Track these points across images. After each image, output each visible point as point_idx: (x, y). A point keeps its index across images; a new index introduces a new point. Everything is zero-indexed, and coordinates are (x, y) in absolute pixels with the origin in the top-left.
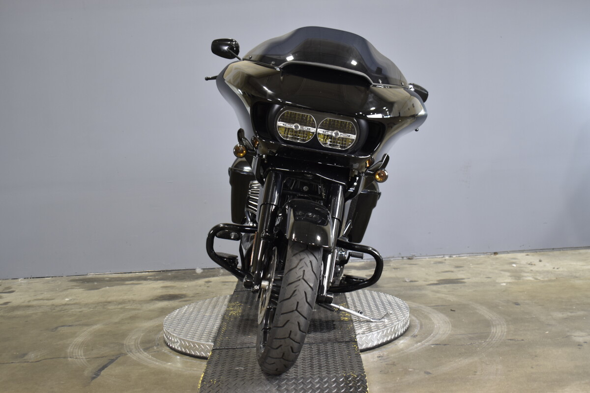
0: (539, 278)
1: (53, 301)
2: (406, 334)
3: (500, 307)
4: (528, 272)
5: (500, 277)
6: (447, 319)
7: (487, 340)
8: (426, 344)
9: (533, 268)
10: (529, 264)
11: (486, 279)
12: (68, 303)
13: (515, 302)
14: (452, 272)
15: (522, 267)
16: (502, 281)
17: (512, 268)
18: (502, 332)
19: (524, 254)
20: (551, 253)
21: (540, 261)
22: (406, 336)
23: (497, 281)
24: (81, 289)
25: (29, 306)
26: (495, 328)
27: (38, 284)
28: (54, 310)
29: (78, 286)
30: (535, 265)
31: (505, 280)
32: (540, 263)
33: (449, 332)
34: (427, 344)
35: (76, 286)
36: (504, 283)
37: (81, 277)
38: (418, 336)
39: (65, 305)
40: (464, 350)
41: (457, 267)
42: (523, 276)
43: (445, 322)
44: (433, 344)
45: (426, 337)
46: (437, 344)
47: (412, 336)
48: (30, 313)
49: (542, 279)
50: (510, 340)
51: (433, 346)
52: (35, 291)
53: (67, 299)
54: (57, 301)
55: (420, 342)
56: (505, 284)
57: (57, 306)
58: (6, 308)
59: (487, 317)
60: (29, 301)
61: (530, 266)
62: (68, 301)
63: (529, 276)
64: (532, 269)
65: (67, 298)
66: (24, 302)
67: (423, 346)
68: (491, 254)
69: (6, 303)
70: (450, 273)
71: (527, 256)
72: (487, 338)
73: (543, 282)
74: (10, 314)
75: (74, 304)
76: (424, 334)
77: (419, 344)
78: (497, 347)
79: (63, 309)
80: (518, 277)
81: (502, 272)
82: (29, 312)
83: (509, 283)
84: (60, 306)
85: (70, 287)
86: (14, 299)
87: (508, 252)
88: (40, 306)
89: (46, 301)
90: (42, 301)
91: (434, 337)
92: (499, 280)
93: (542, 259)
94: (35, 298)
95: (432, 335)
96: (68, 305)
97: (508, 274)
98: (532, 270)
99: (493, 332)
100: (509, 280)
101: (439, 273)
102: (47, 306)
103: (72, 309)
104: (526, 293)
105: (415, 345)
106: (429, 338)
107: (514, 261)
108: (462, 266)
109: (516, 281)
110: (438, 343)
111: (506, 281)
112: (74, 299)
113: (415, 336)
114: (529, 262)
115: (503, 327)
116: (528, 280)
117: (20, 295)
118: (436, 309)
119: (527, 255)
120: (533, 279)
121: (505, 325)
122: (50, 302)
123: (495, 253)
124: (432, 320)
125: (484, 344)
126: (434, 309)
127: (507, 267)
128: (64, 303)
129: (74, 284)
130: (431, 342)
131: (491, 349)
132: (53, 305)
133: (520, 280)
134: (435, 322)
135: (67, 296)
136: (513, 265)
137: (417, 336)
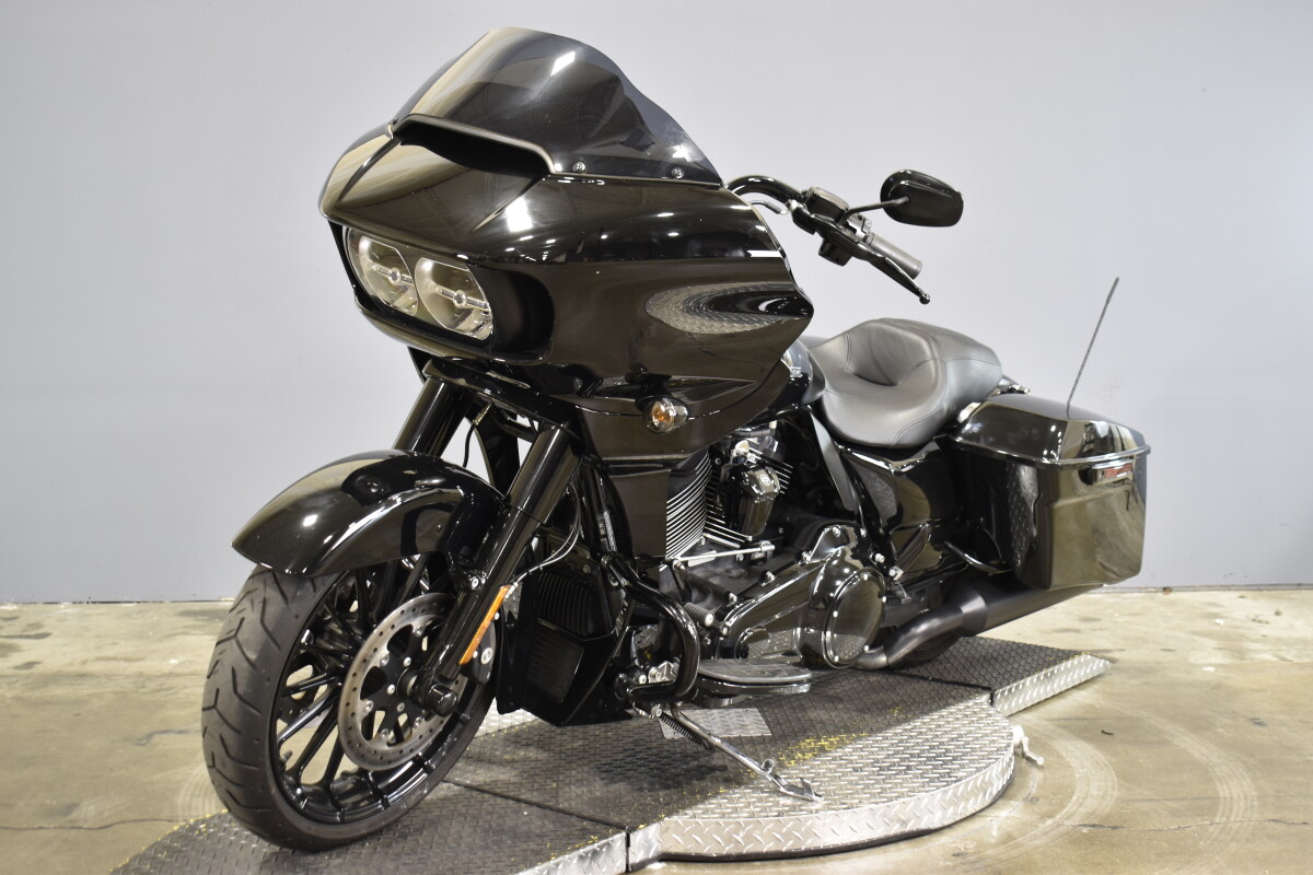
0: (1289, 657)
1: (137, 664)
2: (1011, 792)
3: (1221, 730)
4: (1257, 641)
5: (1194, 649)
6: (1100, 756)
7: (1217, 820)
8: (1066, 822)
9: (1265, 630)
10: (1254, 620)
11: (1164, 653)
12: (177, 670)
13: (1252, 716)
14: (1078, 631)
15: (1238, 627)
16: (1204, 662)
17: (1217, 628)
18: (1245, 798)
19: (1233, 595)
20: (1295, 595)
21: (1278, 614)
22: (1011, 799)
23: (1192, 660)
24: (206, 637)
25: (83, 676)
26: (1225, 787)
27: (103, 618)
28: (143, 687)
29: (201, 627)
30: (1267, 623)
31: (1208, 661)
32: (1278, 617)
33: (1116, 793)
34: (1069, 823)
35: (194, 627)
36: (1210, 665)
37: (205, 606)
38: (1042, 800)
39: (170, 675)
40: (1165, 845)
41: (1086, 620)
42: (1249, 650)
43: (1097, 762)
44: (1085, 825)
45: (1062, 805)
46: (1094, 826)
47: (1025, 799)
48: (86, 692)
49: (1296, 661)
50: (1274, 821)
51: (1085, 830)
52: (98, 637)
53: (173, 661)
54: (151, 665)
55: (1050, 816)
56: (1212, 669)
57: (149, 678)
58: (28, 676)
59: (1197, 755)
60: (84, 662)
61: (1255, 625)
62: (175, 666)
63: (1264, 651)
64: (1264, 633)
65: (175, 658)
66: (71, 664)
67: (1061, 829)
68: (1157, 592)
69: (29, 665)
70: (1073, 634)
71: (1242, 600)
72: (1215, 815)
73: (1302, 666)
74: (37, 694)
75: (191, 674)
76: (1054, 794)
77: (1049, 822)
78: (1248, 840)
79: (165, 687)
80: (1240, 653)
81: (1196, 638)
82: (84, 690)
83: (1222, 666)
84: (158, 677)
85: (180, 630)
86: (50, 654)
87: (1193, 589)
88: (109, 676)
89: (123, 665)
90: (113, 663)
91: (1081, 805)
92: (1195, 658)
93: (1282, 609)
94: (98, 655)
95: (1075, 798)
96: (178, 675)
97: (1212, 643)
98: (1264, 636)
99: (1225, 798)
100: (1219, 658)
101: (1047, 633)
102: (127, 677)
103: (186, 687)
104: (1269, 694)
105: (1042, 826)
106: (1069, 808)
107: (1214, 610)
108: (1095, 616)
109: (1238, 662)
110: (1096, 822)
111: (1213, 660)
112: (191, 662)
113: (1032, 800)
114: (1252, 616)
115: (1244, 783)
116: (1264, 662)
117: (64, 645)
118: (1064, 727)
119: (1242, 597)
120: (1275, 659)
121: (1249, 780)
122: (134, 667)
123: (1166, 590)
124: (1062, 758)
125: (1211, 829)
126: (1059, 726)
127: (1203, 625)
128: (166, 671)
129: (190, 621)
130: (1077, 820)
131: (1233, 846)
132: (141, 674)
133: (1244, 659)
134: (1074, 763)
135: (172, 653)
136: (1218, 621)
137: (1038, 799)
